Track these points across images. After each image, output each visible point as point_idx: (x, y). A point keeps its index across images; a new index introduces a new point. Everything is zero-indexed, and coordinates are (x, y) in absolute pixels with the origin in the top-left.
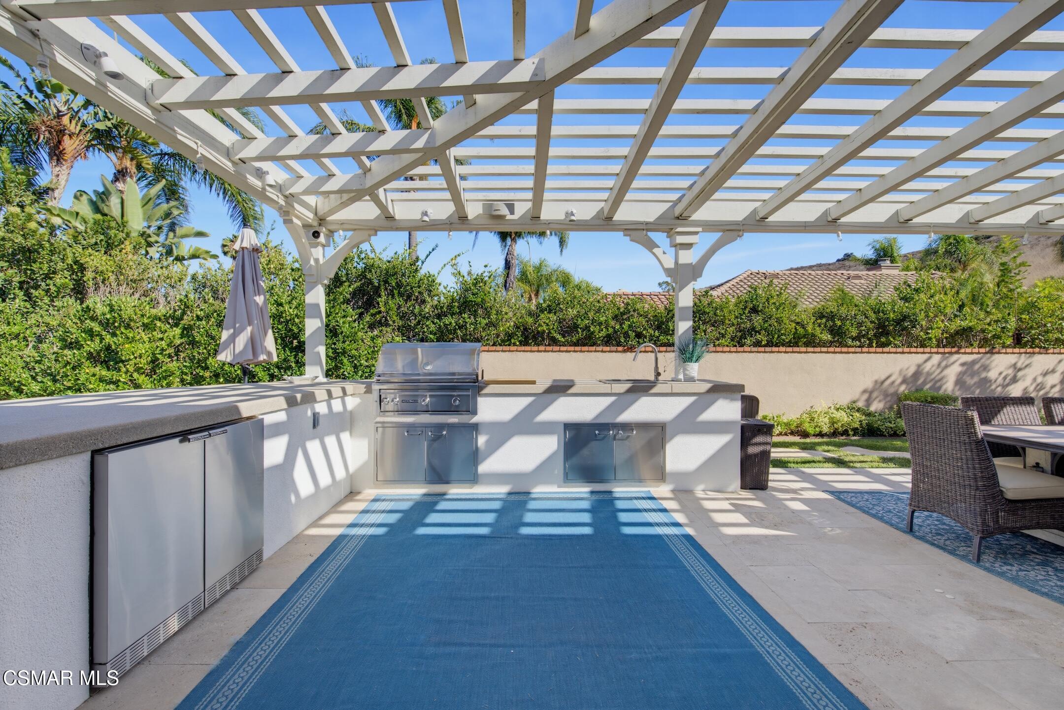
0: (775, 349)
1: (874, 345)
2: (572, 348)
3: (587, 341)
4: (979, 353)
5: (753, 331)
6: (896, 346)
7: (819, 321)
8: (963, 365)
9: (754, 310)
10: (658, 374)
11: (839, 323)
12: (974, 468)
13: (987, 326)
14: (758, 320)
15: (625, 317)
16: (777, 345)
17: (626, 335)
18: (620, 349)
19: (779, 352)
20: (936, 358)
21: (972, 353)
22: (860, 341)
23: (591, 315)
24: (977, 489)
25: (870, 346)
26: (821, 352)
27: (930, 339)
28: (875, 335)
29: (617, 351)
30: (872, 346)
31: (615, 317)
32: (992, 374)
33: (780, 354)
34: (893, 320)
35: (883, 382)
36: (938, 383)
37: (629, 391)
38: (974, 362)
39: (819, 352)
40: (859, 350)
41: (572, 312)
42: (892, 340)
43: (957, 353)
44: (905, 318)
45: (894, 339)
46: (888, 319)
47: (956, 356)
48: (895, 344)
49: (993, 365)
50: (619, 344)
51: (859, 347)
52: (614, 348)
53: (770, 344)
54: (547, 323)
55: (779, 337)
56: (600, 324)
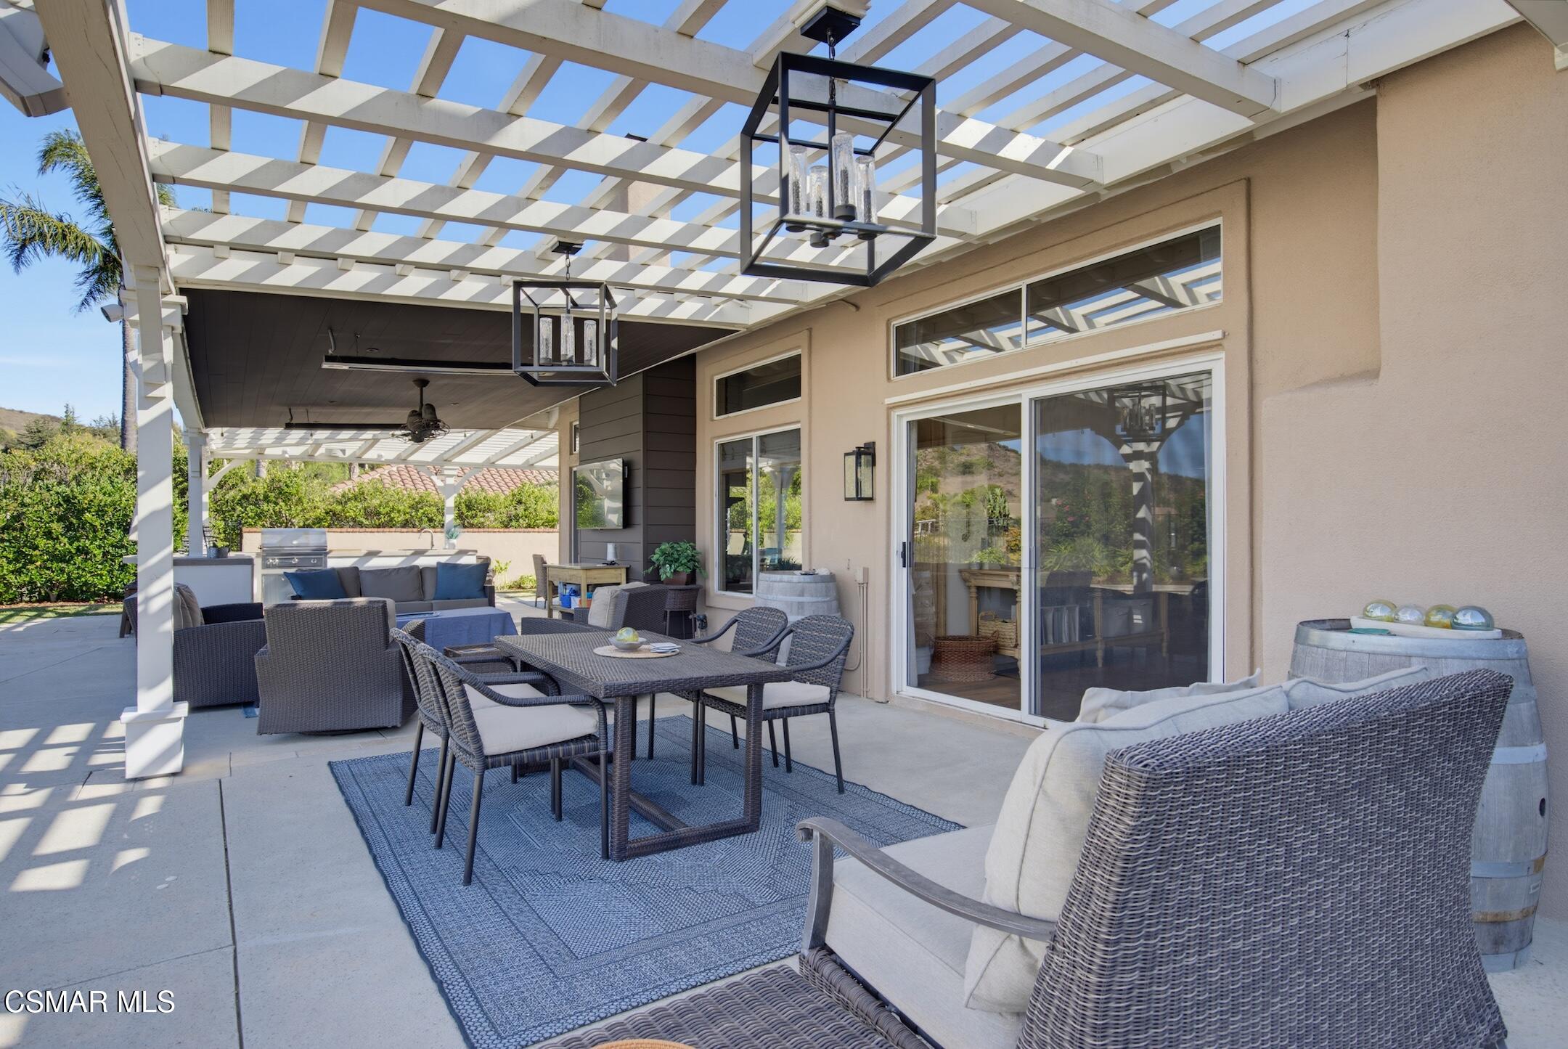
2: (376, 530)
3: (389, 524)
5: (517, 517)
9: (520, 502)
10: (433, 545)
14: (521, 510)
15: (419, 506)
17: (421, 520)
18: (415, 530)
23: (391, 504)
29: (412, 532)
31: (411, 507)
37: (412, 554)
41: (376, 502)
50: (414, 526)
52: (410, 530)
53: (529, 526)
54: (354, 509)
56: (399, 511)
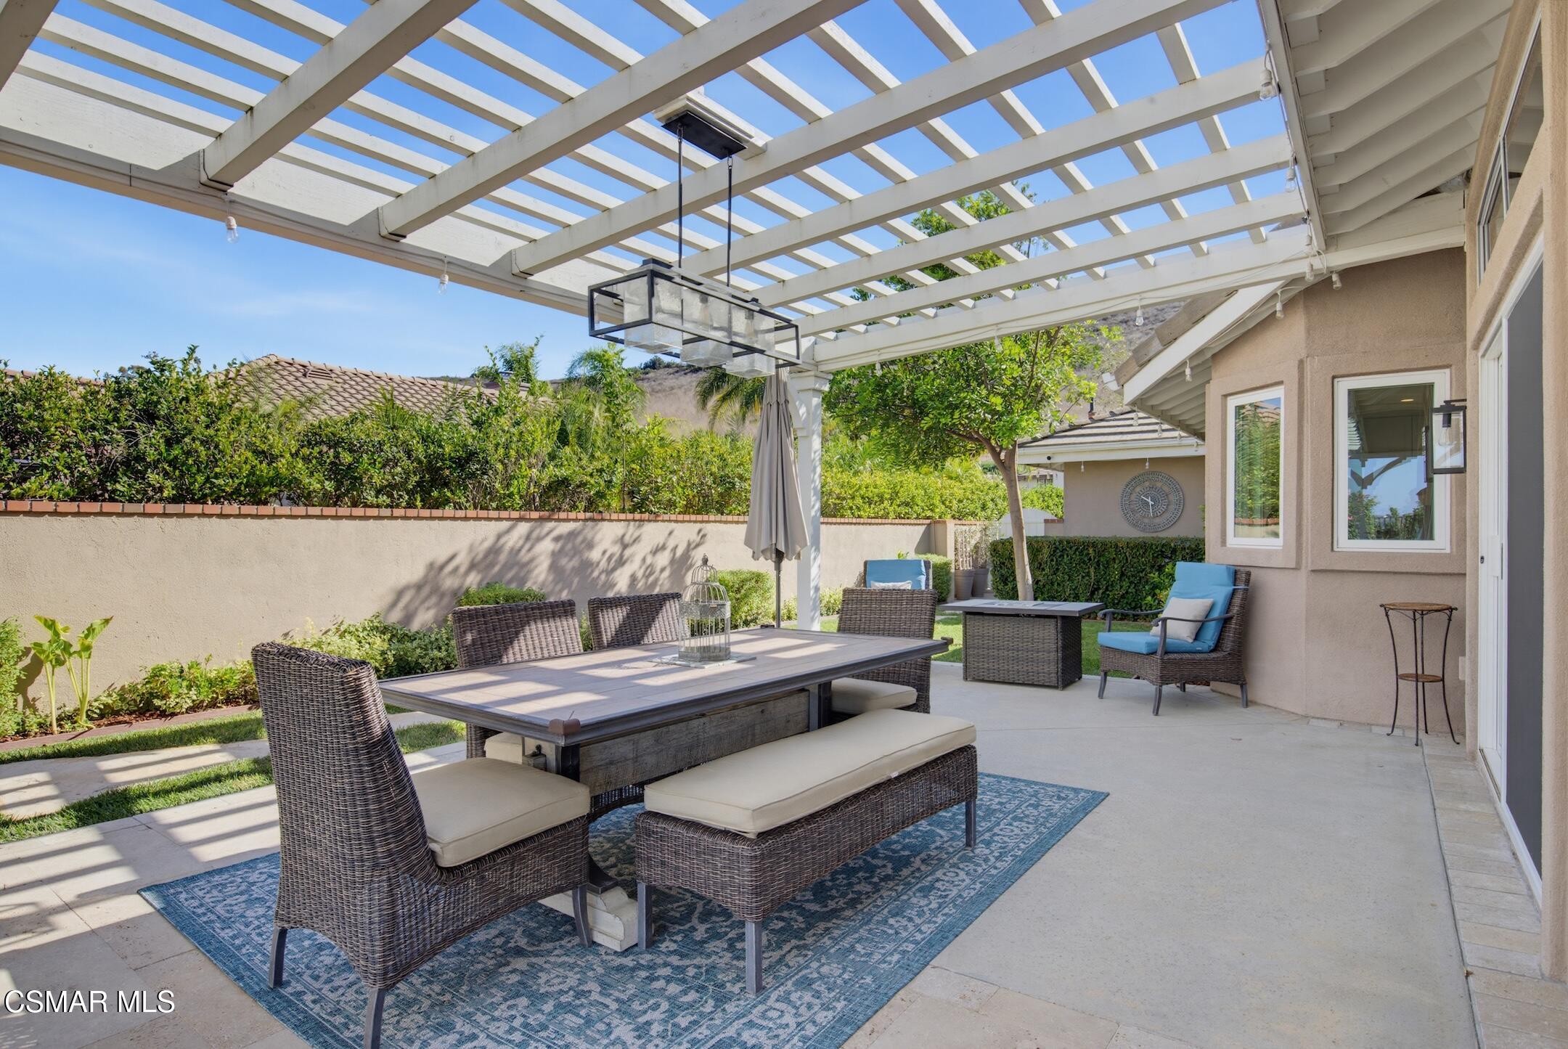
0: (191, 508)
1: (419, 503)
4: (576, 520)
6: (458, 506)
7: (306, 451)
8: (557, 539)
11: (347, 458)
12: (367, 814)
13: (588, 478)
16: (202, 500)
19: (203, 515)
20: (523, 528)
21: (567, 520)
22: (390, 496)
24: (375, 866)
25: (411, 505)
26: (307, 516)
27: (511, 495)
28: (419, 484)
30: (416, 507)
32: (595, 555)
33: (206, 520)
34: (451, 459)
35: (442, 567)
36: (523, 568)
38: (572, 535)
39: (302, 517)
40: (387, 512)
42: (449, 494)
43: (549, 519)
44: (471, 455)
45: (453, 494)
46: (441, 457)
47: (551, 525)
48: (455, 503)
49: (598, 537)
51: (387, 506)
55: (208, 479)
